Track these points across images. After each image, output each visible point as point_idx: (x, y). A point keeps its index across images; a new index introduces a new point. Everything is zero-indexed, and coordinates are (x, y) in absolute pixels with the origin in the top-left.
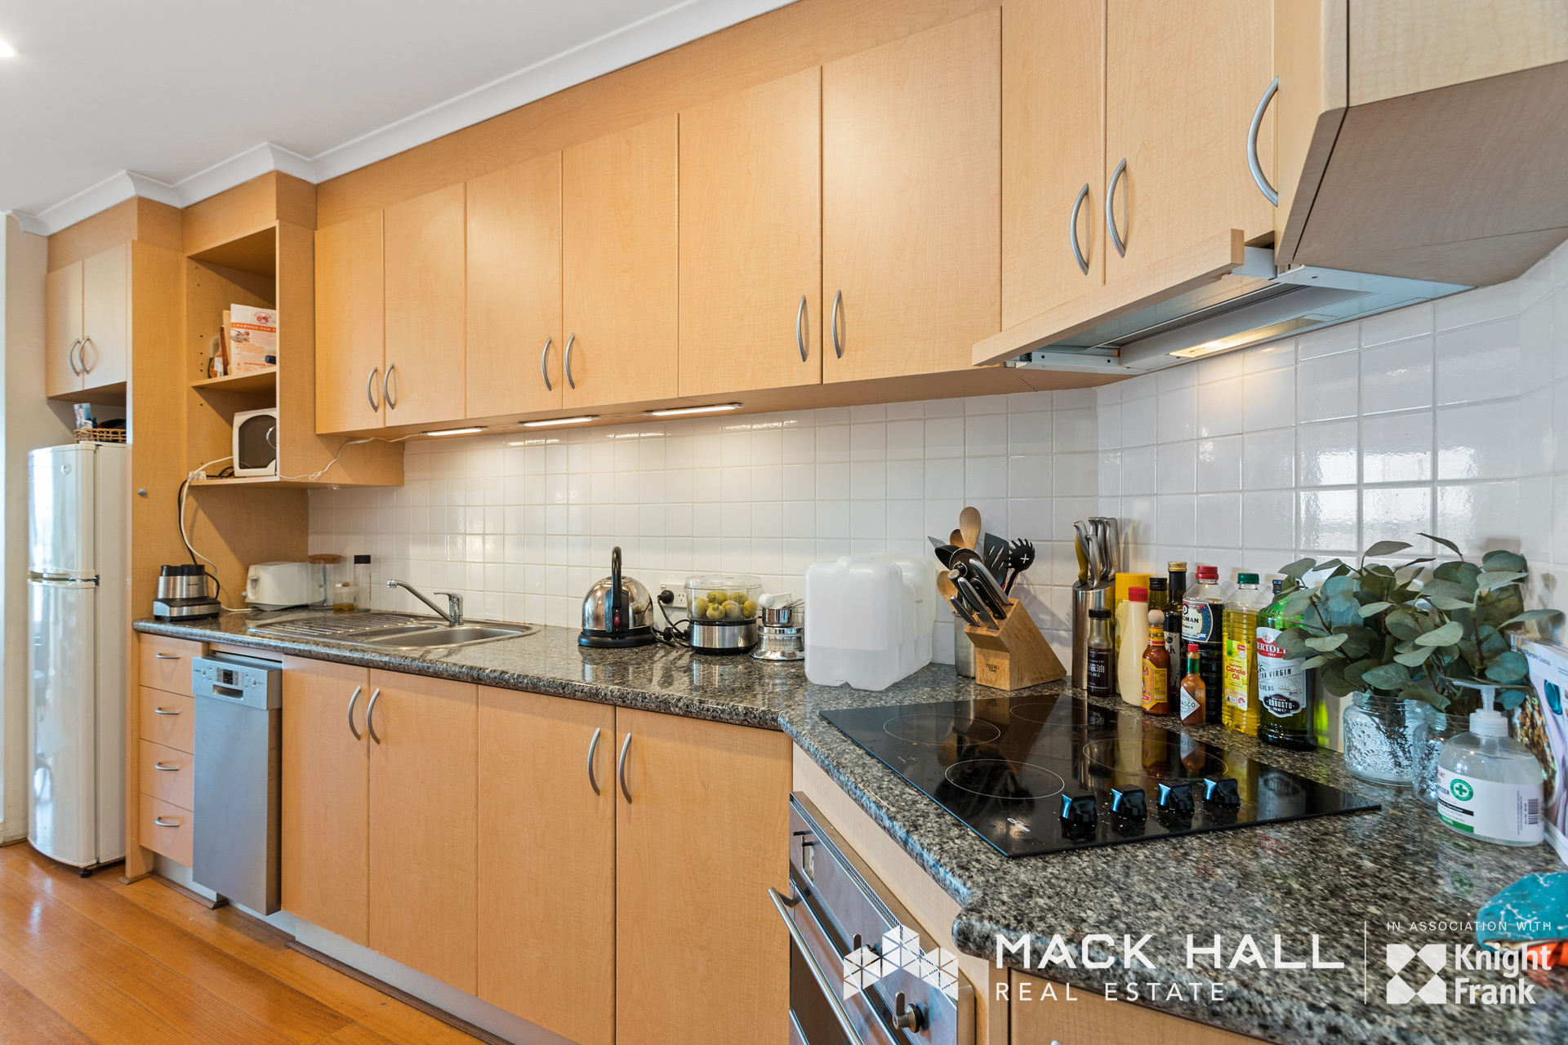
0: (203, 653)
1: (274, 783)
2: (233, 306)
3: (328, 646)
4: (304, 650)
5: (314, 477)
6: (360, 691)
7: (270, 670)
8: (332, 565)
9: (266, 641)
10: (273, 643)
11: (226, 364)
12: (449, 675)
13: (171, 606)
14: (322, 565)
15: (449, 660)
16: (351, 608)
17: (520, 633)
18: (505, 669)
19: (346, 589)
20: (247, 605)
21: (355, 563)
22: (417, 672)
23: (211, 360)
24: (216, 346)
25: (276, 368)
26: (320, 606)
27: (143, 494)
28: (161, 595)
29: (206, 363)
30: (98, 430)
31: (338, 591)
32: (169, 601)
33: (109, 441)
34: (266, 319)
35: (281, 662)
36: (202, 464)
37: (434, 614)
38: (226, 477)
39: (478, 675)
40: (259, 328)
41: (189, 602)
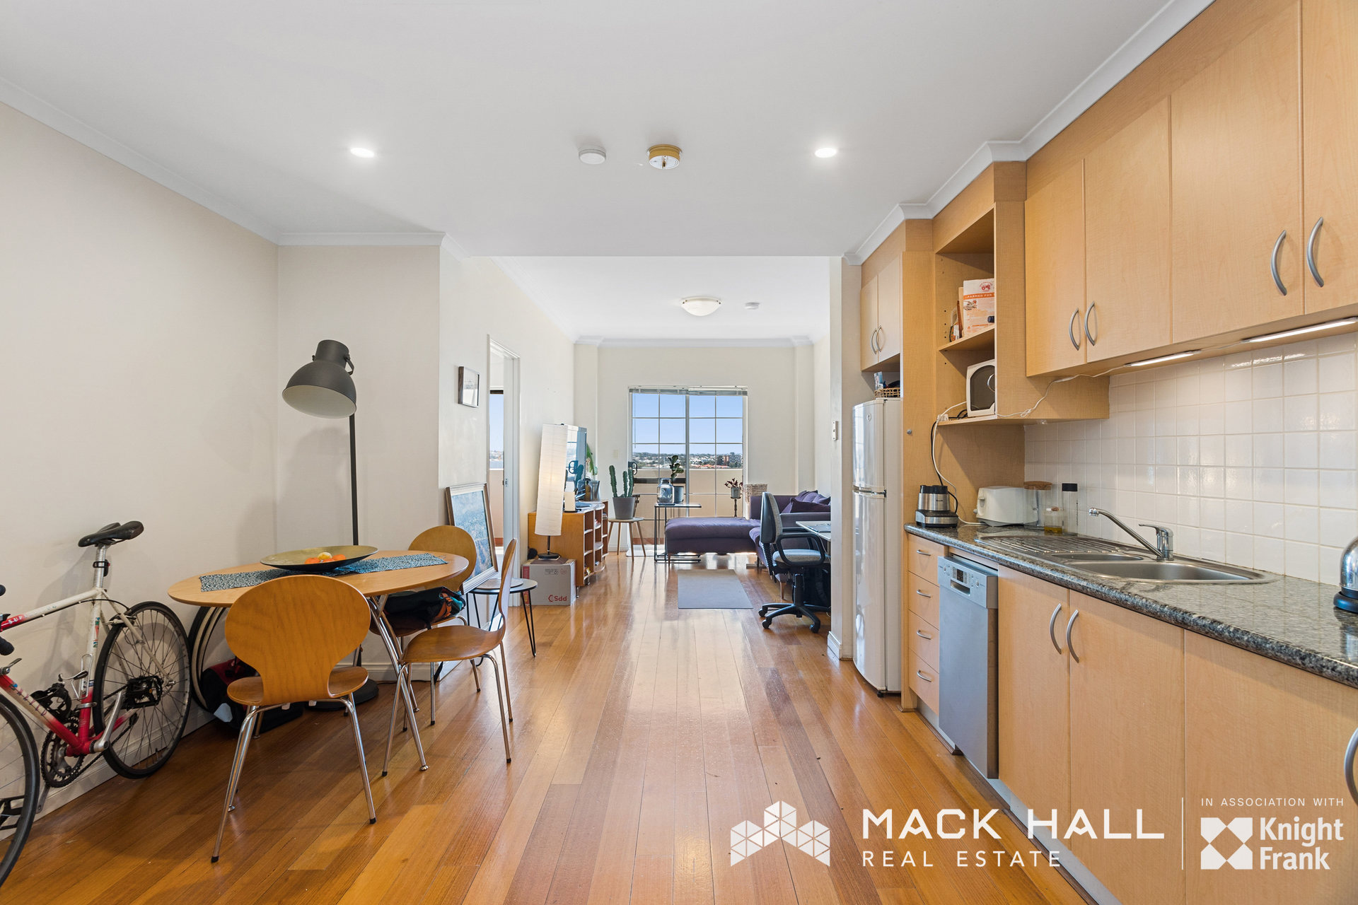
0: (945, 554)
1: (993, 670)
2: (965, 282)
3: (1033, 563)
4: (1014, 563)
5: (1025, 414)
6: (1060, 609)
7: (990, 576)
8: (1044, 491)
9: (985, 551)
10: (991, 553)
11: (961, 329)
12: (1149, 612)
13: (926, 516)
14: (1035, 491)
15: (1150, 595)
16: (1060, 531)
17: (1247, 580)
18: (1218, 618)
19: (1055, 514)
20: (977, 520)
21: (1063, 490)
22: (1115, 602)
23: (952, 328)
24: (955, 317)
25: (994, 326)
26: (1034, 526)
27: (910, 433)
28: (920, 508)
29: (948, 331)
30: (886, 389)
31: (1047, 515)
32: (925, 512)
33: (891, 397)
34: (988, 287)
35: (997, 570)
36: (946, 409)
37: (1142, 546)
38: (962, 418)
39: (1183, 618)
40: (984, 296)
41: (938, 513)
